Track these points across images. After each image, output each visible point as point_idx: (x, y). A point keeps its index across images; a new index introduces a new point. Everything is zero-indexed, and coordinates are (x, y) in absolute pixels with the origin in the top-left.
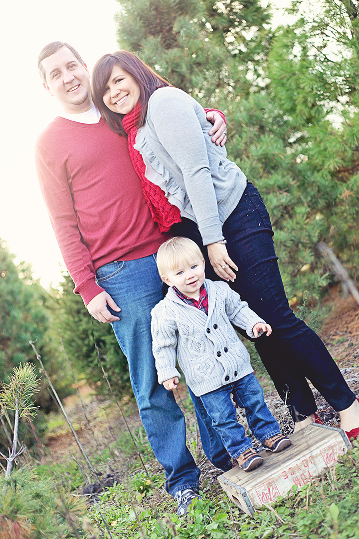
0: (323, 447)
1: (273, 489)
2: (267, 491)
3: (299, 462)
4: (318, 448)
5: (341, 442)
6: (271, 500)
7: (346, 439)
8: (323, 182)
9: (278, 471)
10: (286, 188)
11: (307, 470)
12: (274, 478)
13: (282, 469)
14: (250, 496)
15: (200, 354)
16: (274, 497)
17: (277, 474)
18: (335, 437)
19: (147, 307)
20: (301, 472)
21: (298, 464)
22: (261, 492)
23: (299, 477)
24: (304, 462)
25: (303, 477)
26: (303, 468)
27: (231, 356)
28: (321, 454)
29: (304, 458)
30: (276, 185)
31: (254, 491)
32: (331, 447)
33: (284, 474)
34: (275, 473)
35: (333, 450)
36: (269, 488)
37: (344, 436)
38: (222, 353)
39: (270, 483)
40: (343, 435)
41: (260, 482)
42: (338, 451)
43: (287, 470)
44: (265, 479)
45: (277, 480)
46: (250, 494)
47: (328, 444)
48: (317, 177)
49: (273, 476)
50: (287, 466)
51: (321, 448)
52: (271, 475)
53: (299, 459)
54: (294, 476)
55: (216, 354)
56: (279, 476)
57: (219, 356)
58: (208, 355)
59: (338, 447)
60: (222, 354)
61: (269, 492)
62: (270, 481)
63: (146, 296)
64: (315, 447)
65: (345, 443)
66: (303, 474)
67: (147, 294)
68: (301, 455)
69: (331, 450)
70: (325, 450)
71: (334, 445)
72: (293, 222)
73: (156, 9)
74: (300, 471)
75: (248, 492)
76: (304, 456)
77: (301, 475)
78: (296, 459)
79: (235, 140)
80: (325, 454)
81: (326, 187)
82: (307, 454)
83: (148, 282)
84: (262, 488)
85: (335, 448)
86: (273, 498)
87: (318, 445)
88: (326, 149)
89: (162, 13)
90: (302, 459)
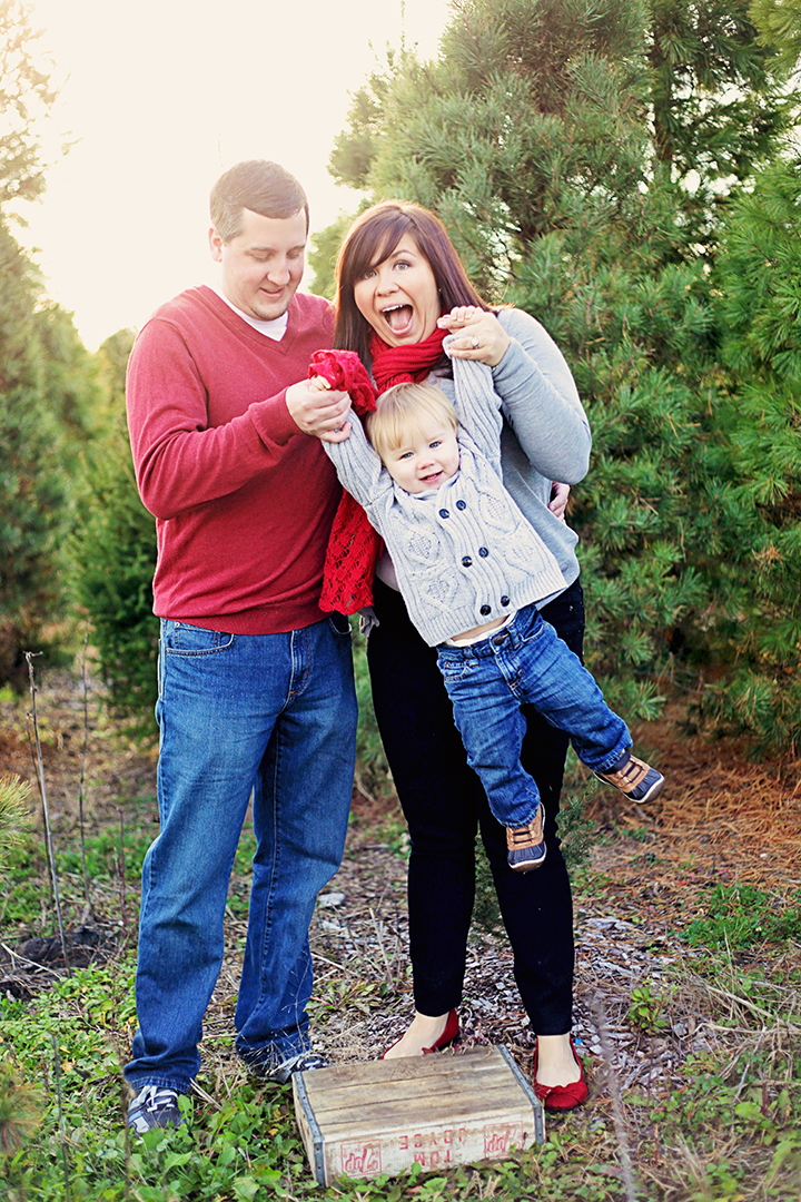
0: (493, 1121)
1: (373, 1154)
2: (360, 1154)
3: (438, 1131)
4: (482, 1119)
5: (528, 1125)
6: (361, 1171)
7: (539, 1123)
8: (734, 510)
9: (394, 1132)
10: (656, 496)
11: (446, 1149)
12: (380, 1140)
13: (402, 1131)
14: (327, 1152)
15: (429, 562)
16: (369, 1166)
17: (392, 1137)
18: (522, 1112)
19: (245, 737)
20: (434, 1148)
21: (436, 1134)
22: (349, 1152)
23: (428, 1155)
24: (448, 1134)
25: (435, 1157)
26: (442, 1142)
27: (494, 564)
28: (484, 1131)
29: (451, 1128)
30: (638, 483)
31: (337, 1146)
32: (507, 1127)
33: (403, 1140)
34: (387, 1133)
35: (508, 1133)
36: (365, 1151)
37: (540, 1117)
38: (473, 559)
39: (371, 1147)
40: (538, 1114)
41: (354, 1139)
42: (516, 1137)
43: (411, 1135)
44: (366, 1136)
45: (386, 1145)
46: (329, 1149)
47: (504, 1120)
48: (727, 495)
49: (382, 1137)
50: (413, 1130)
51: (487, 1122)
52: (379, 1134)
53: (441, 1126)
54: (419, 1150)
55: (460, 563)
56: (392, 1141)
57: (467, 565)
58: (443, 564)
59: (519, 1131)
60: (474, 561)
61: (364, 1156)
62: (373, 1143)
63: (250, 717)
64: (479, 1115)
65: (536, 1128)
66: (437, 1153)
67: (253, 713)
68: (448, 1120)
69: (505, 1133)
70: (494, 1128)
71: (514, 1126)
72: (642, 568)
73: (547, 18)
74: (434, 1145)
75: (327, 1144)
76: (452, 1124)
77: (433, 1153)
78: (436, 1123)
79: (595, 359)
80: (491, 1134)
81: (736, 522)
82: (459, 1123)
83: (264, 692)
84: (354, 1146)
85: (512, 1131)
86: (365, 1169)
87: (485, 1114)
88: (767, 449)
89: (555, 28)
90: (445, 1128)
